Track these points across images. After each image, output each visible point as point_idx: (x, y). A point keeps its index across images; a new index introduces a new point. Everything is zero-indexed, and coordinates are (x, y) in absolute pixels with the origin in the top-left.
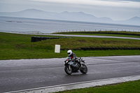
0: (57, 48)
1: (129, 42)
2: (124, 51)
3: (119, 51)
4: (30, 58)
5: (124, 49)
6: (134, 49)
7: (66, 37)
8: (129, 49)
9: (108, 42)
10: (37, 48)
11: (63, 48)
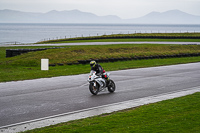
0: (45, 64)
1: (146, 48)
2: (139, 61)
3: (133, 62)
4: (5, 81)
5: (140, 59)
6: (154, 58)
7: (56, 47)
8: (146, 58)
9: (117, 50)
10: (15, 65)
11: (53, 63)
